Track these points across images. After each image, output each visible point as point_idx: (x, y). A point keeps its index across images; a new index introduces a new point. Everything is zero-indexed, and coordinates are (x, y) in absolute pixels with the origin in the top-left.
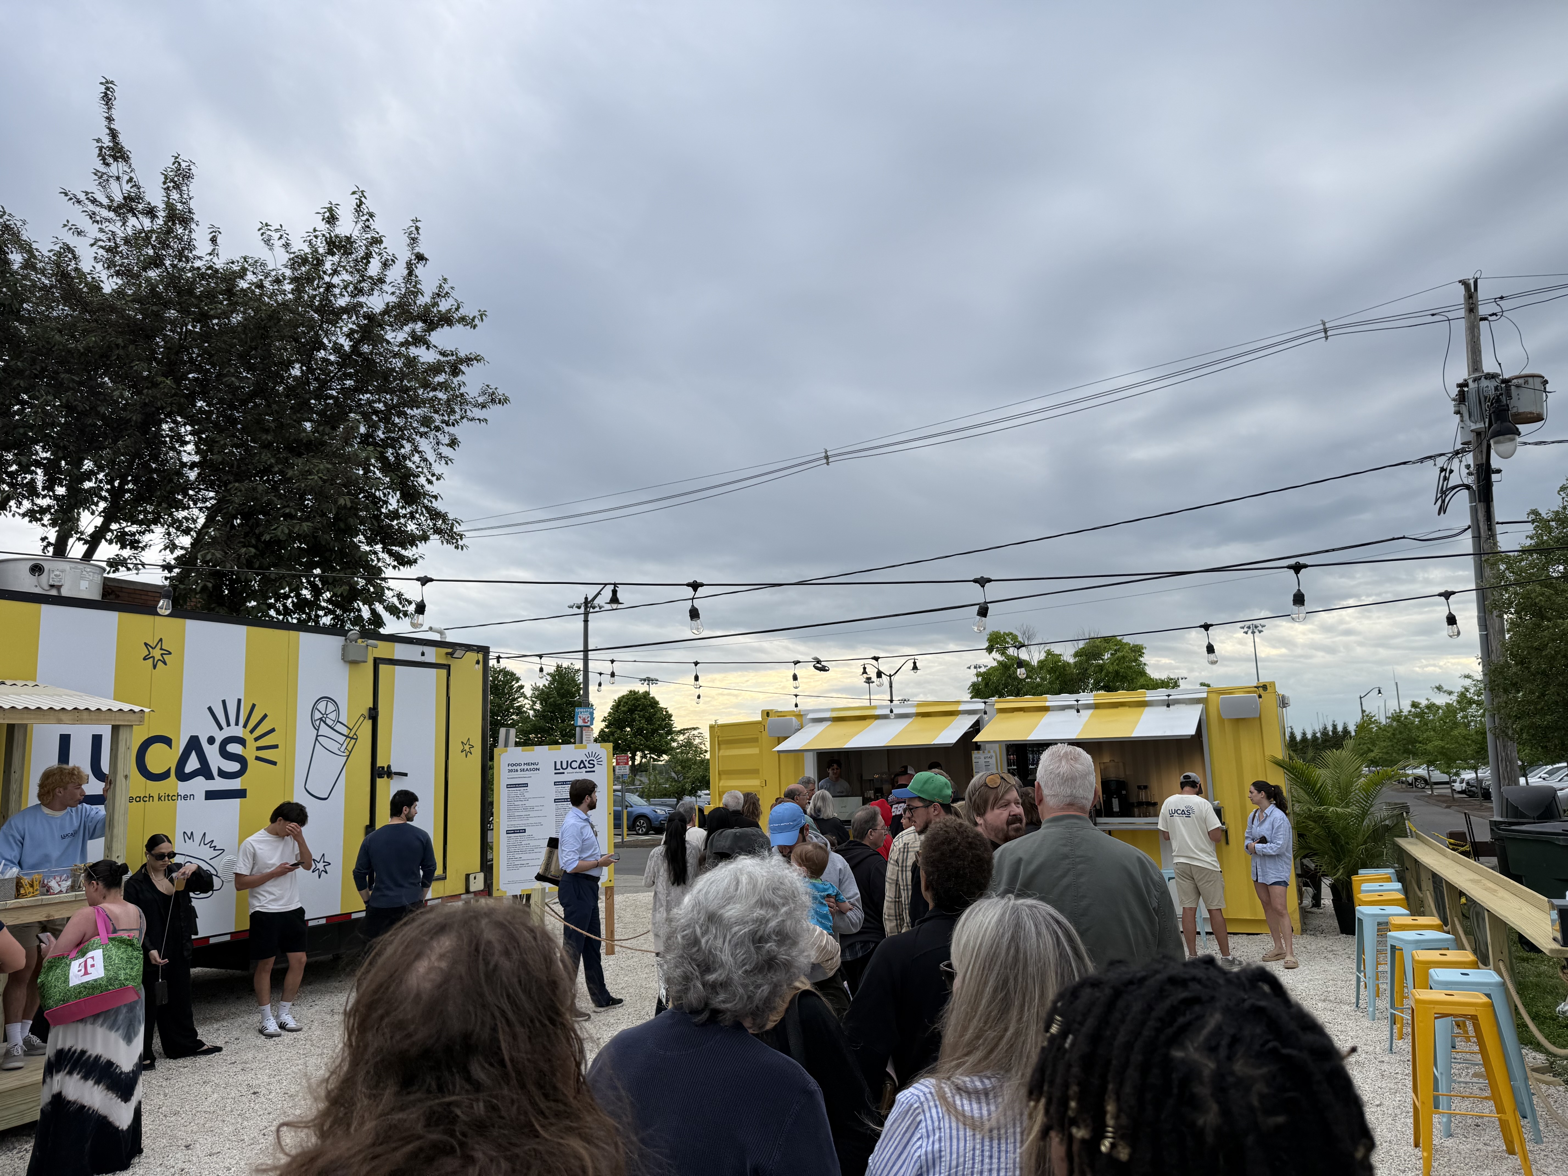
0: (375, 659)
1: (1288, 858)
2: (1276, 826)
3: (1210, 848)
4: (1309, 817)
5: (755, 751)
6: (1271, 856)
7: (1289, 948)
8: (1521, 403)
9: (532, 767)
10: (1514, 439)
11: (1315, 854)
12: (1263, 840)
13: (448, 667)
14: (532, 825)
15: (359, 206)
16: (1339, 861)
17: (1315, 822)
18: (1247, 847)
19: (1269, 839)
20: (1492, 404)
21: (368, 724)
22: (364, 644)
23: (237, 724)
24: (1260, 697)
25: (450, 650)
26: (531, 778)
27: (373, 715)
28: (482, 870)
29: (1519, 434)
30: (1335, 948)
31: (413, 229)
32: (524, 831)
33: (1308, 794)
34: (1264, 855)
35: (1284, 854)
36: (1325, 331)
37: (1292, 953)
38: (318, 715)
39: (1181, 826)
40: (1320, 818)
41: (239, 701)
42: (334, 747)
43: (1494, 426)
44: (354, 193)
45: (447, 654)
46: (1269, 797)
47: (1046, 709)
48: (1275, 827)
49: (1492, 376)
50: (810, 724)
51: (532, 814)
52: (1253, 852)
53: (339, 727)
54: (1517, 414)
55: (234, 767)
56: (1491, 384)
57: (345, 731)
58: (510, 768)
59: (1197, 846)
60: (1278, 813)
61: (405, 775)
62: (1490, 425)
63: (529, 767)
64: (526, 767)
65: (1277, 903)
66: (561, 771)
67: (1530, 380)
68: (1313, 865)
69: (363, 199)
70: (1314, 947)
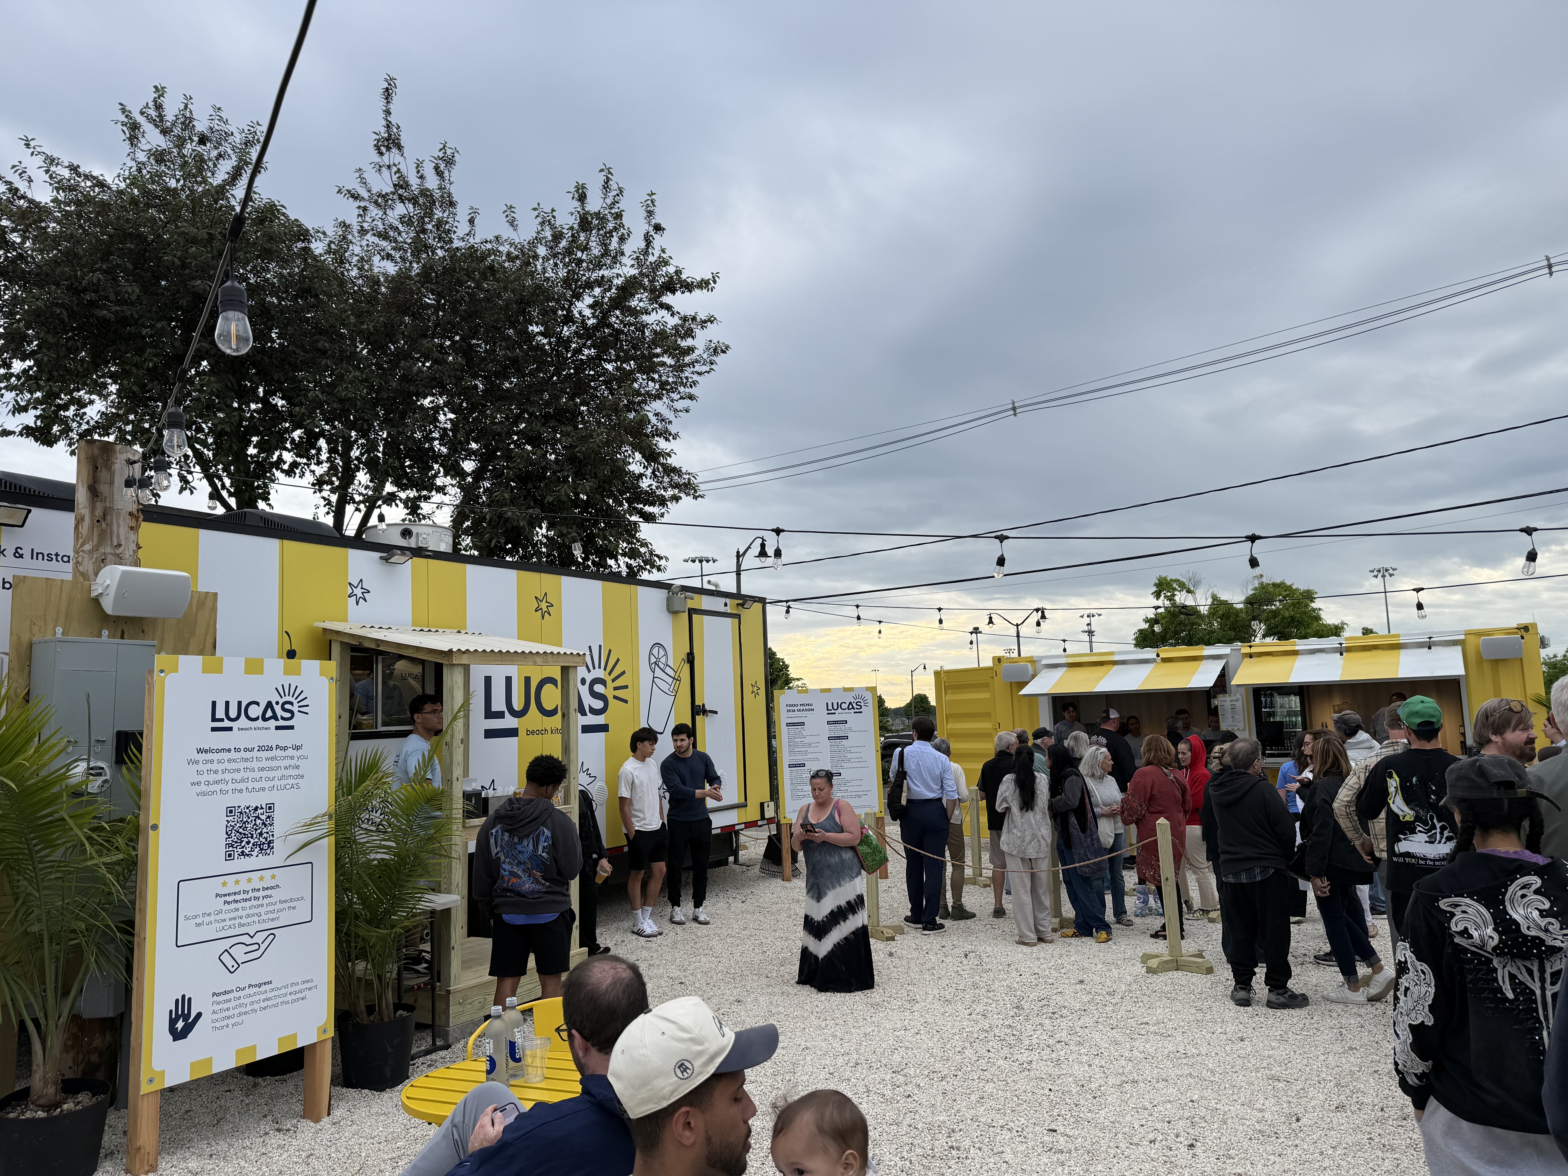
0: (689, 610)
5: (986, 695)
9: (807, 707)
13: (738, 616)
14: (811, 760)
15: (606, 183)
21: (687, 667)
22: (683, 596)
23: (600, 667)
24: (1522, 638)
25: (741, 602)
26: (807, 718)
27: (690, 659)
28: (771, 800)
31: (649, 202)
32: (804, 765)
36: (1550, 266)
38: (653, 660)
41: (600, 646)
42: (665, 687)
44: (602, 170)
45: (738, 604)
47: (1295, 653)
50: (1045, 670)
51: (810, 750)
53: (668, 670)
55: (598, 704)
57: (672, 673)
58: (789, 708)
61: (716, 713)
63: (804, 708)
64: (802, 708)
66: (833, 711)
69: (609, 176)
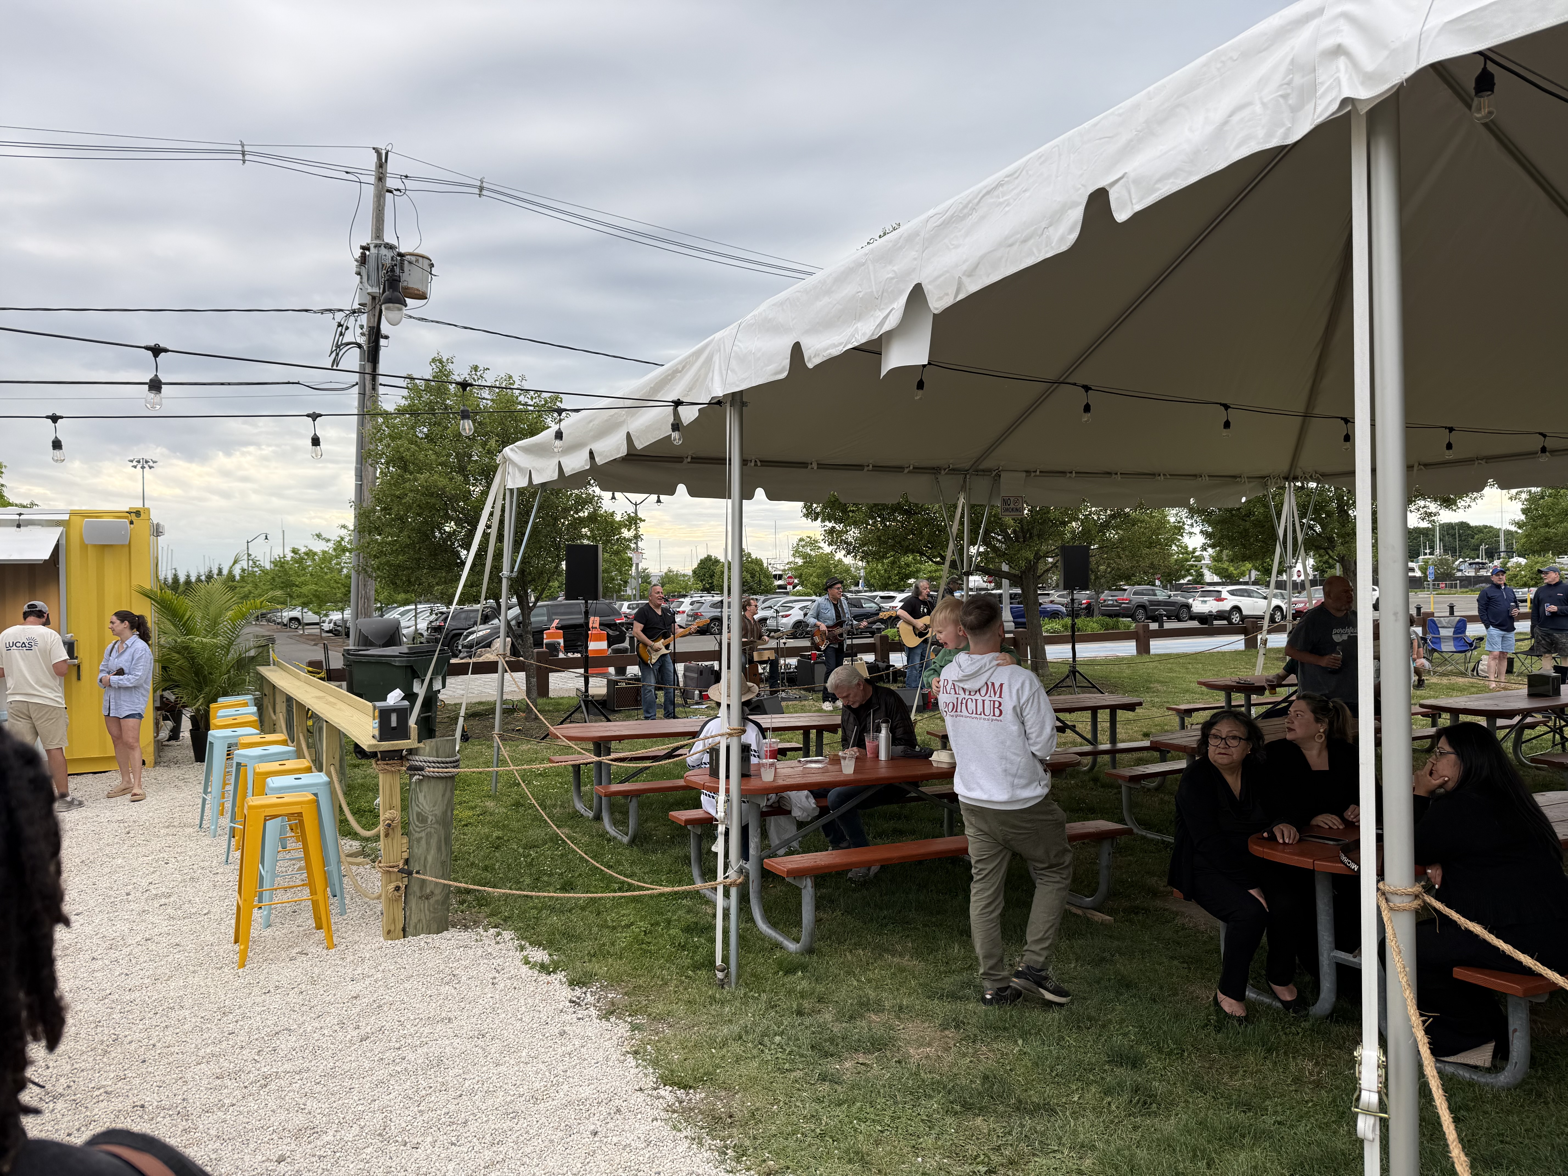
1: (147, 691)
2: (137, 656)
3: (56, 683)
4: (173, 649)
6: (127, 688)
7: (137, 781)
8: (411, 278)
10: (400, 310)
11: (177, 686)
12: (120, 672)
16: (200, 691)
17: (179, 653)
18: (101, 681)
19: (126, 671)
20: (387, 272)
24: (132, 523)
29: (406, 306)
30: (187, 776)
33: (175, 625)
34: (119, 688)
35: (142, 686)
37: (140, 786)
39: (20, 660)
40: (185, 650)
43: (387, 293)
46: (132, 627)
48: (135, 659)
49: (391, 247)
52: (108, 685)
54: (406, 288)
56: (389, 254)
59: (38, 682)
60: (141, 644)
62: (384, 291)
65: (129, 736)
67: (420, 259)
68: (174, 697)
70: (165, 778)
